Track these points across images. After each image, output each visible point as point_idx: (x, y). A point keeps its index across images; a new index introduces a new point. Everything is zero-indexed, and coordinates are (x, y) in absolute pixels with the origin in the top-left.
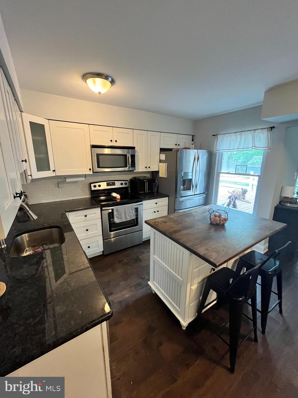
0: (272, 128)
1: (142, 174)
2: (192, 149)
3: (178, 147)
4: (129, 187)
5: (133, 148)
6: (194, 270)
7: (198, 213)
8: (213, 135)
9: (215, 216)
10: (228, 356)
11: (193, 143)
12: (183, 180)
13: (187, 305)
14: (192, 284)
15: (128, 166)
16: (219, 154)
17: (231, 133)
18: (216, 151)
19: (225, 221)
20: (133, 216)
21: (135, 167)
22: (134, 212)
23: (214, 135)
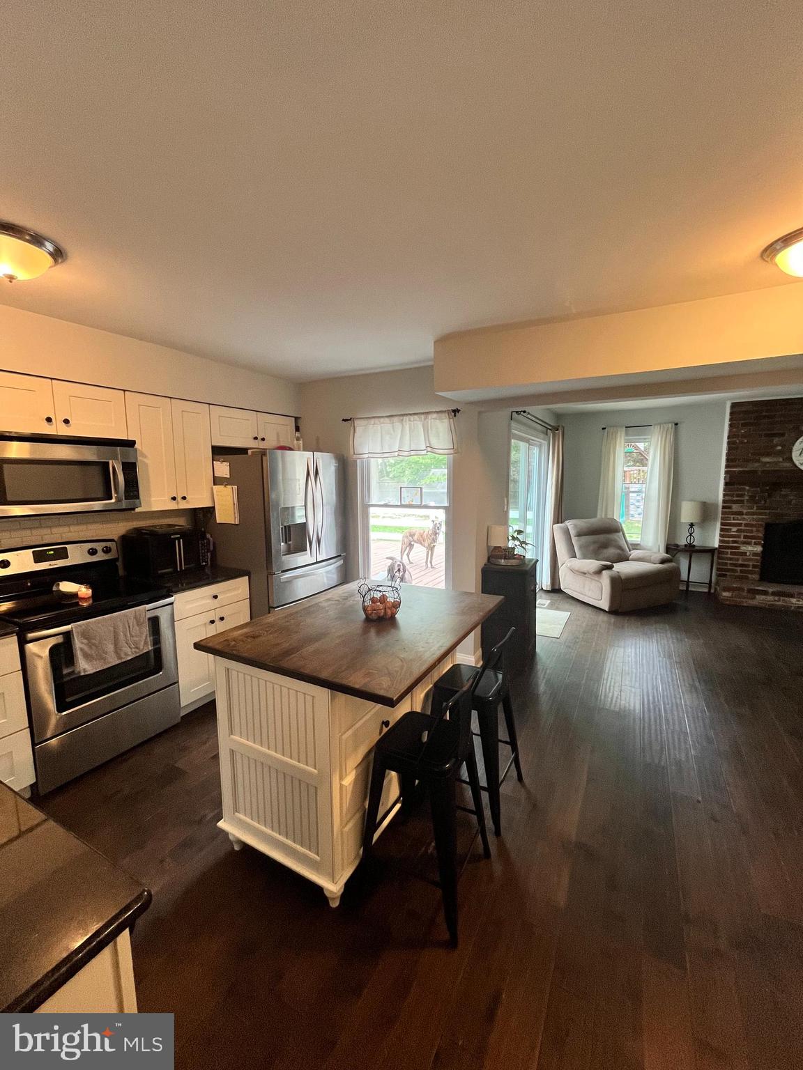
0: (456, 411)
1: (158, 518)
2: (299, 450)
3: (262, 445)
4: (120, 559)
5: (131, 444)
6: (344, 737)
7: (333, 602)
8: (343, 420)
9: (373, 600)
10: (441, 918)
11: (299, 435)
12: (285, 527)
13: (337, 835)
14: (344, 773)
15: (114, 495)
16: (362, 462)
17: (383, 417)
18: (355, 457)
19: (396, 608)
20: (142, 643)
21: (138, 497)
22: (146, 629)
23: (347, 420)
